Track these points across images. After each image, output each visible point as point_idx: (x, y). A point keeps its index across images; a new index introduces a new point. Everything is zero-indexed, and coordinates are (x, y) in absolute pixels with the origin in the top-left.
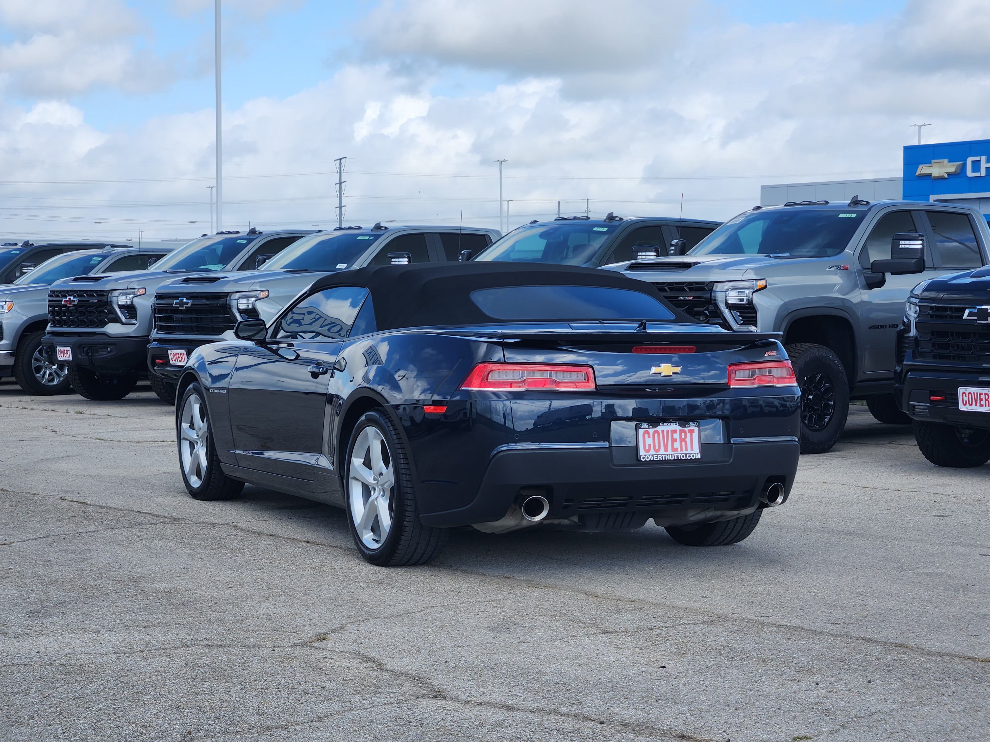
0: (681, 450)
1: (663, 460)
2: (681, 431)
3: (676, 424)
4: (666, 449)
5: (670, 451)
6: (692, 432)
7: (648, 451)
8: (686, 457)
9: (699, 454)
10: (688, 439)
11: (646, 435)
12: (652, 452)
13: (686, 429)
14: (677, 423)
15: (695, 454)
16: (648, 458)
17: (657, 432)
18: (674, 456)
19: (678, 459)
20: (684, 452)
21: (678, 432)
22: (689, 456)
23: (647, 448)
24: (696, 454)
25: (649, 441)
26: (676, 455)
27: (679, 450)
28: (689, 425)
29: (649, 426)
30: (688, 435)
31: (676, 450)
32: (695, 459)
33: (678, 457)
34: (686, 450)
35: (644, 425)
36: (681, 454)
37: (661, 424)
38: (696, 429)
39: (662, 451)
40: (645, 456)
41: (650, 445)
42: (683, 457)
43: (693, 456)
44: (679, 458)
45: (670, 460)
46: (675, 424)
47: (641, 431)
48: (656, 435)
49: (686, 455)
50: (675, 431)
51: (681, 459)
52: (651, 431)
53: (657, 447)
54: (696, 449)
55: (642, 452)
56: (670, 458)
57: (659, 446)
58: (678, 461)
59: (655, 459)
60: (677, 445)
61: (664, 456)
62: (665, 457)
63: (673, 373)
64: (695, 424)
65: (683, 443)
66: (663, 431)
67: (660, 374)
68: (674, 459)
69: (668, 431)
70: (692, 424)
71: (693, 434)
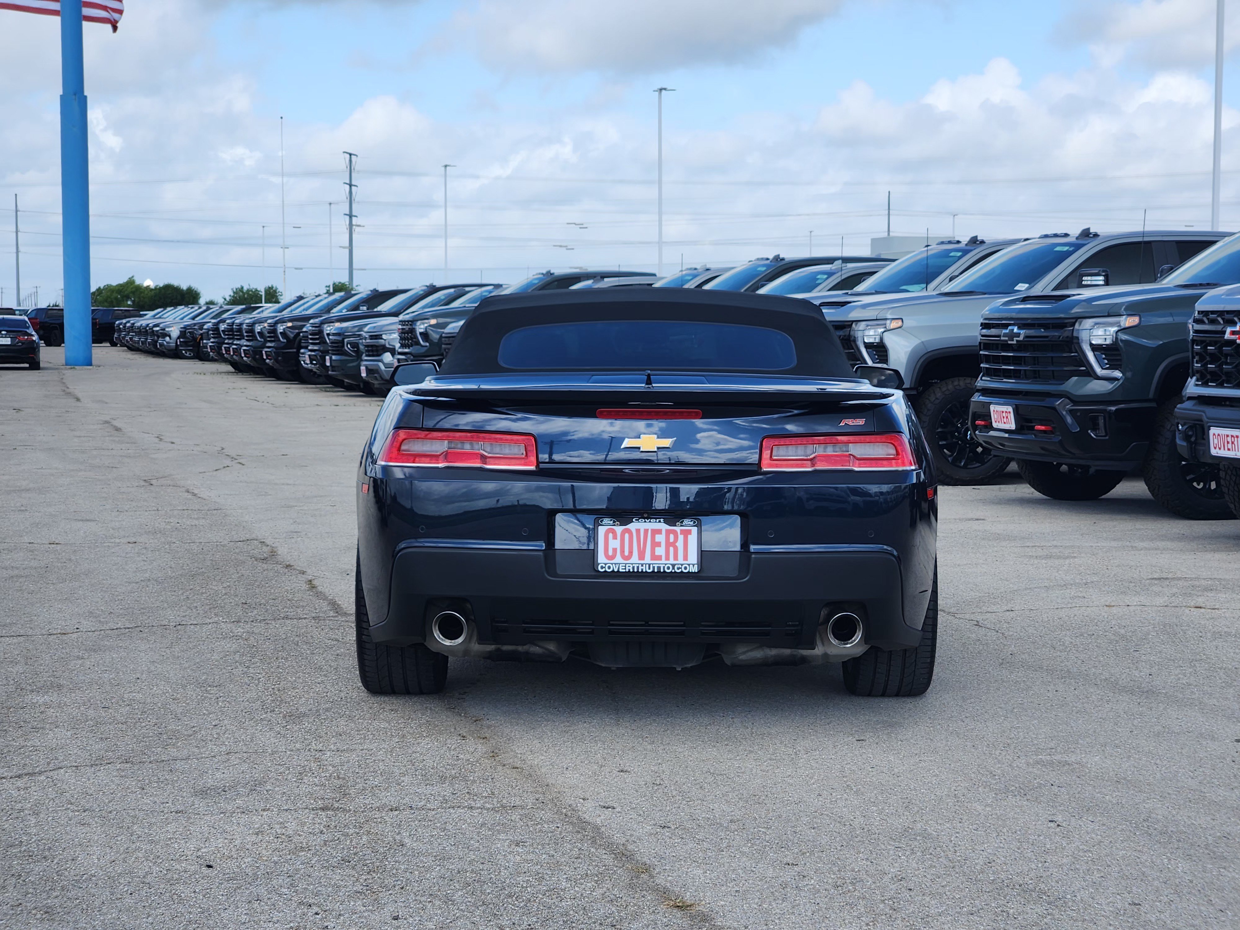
0: (667, 558)
1: (633, 571)
2: (668, 532)
3: (660, 522)
4: (642, 556)
5: (648, 559)
6: (686, 533)
7: (613, 557)
8: (673, 568)
9: (696, 566)
10: (680, 544)
11: (611, 535)
12: (618, 559)
13: (678, 529)
14: (662, 520)
15: (689, 565)
16: (609, 568)
17: (629, 531)
18: (654, 568)
19: (659, 572)
20: (672, 561)
21: (664, 532)
22: (678, 569)
23: (610, 553)
24: (691, 566)
25: (614, 544)
26: (656, 566)
27: (663, 558)
28: (682, 522)
29: (614, 522)
30: (681, 538)
31: (659, 558)
32: (689, 572)
33: (659, 568)
34: (676, 558)
35: (606, 521)
36: (665, 564)
37: (634, 520)
38: (695, 530)
39: (635, 559)
40: (606, 564)
41: (615, 550)
42: (668, 568)
43: (686, 568)
44: (662, 571)
45: (646, 572)
46: (658, 520)
47: (602, 530)
48: (627, 536)
49: (673, 566)
50: (659, 532)
51: (664, 572)
52: (619, 529)
53: (626, 553)
54: (693, 557)
55: (601, 559)
56: (645, 569)
57: (631, 552)
58: (659, 574)
59: (621, 570)
60: (660, 551)
61: (636, 566)
62: (638, 567)
63: (658, 448)
64: (692, 523)
65: (671, 549)
66: (638, 531)
67: (639, 448)
68: (653, 572)
69: (646, 531)
70: (686, 521)
71: (689, 536)
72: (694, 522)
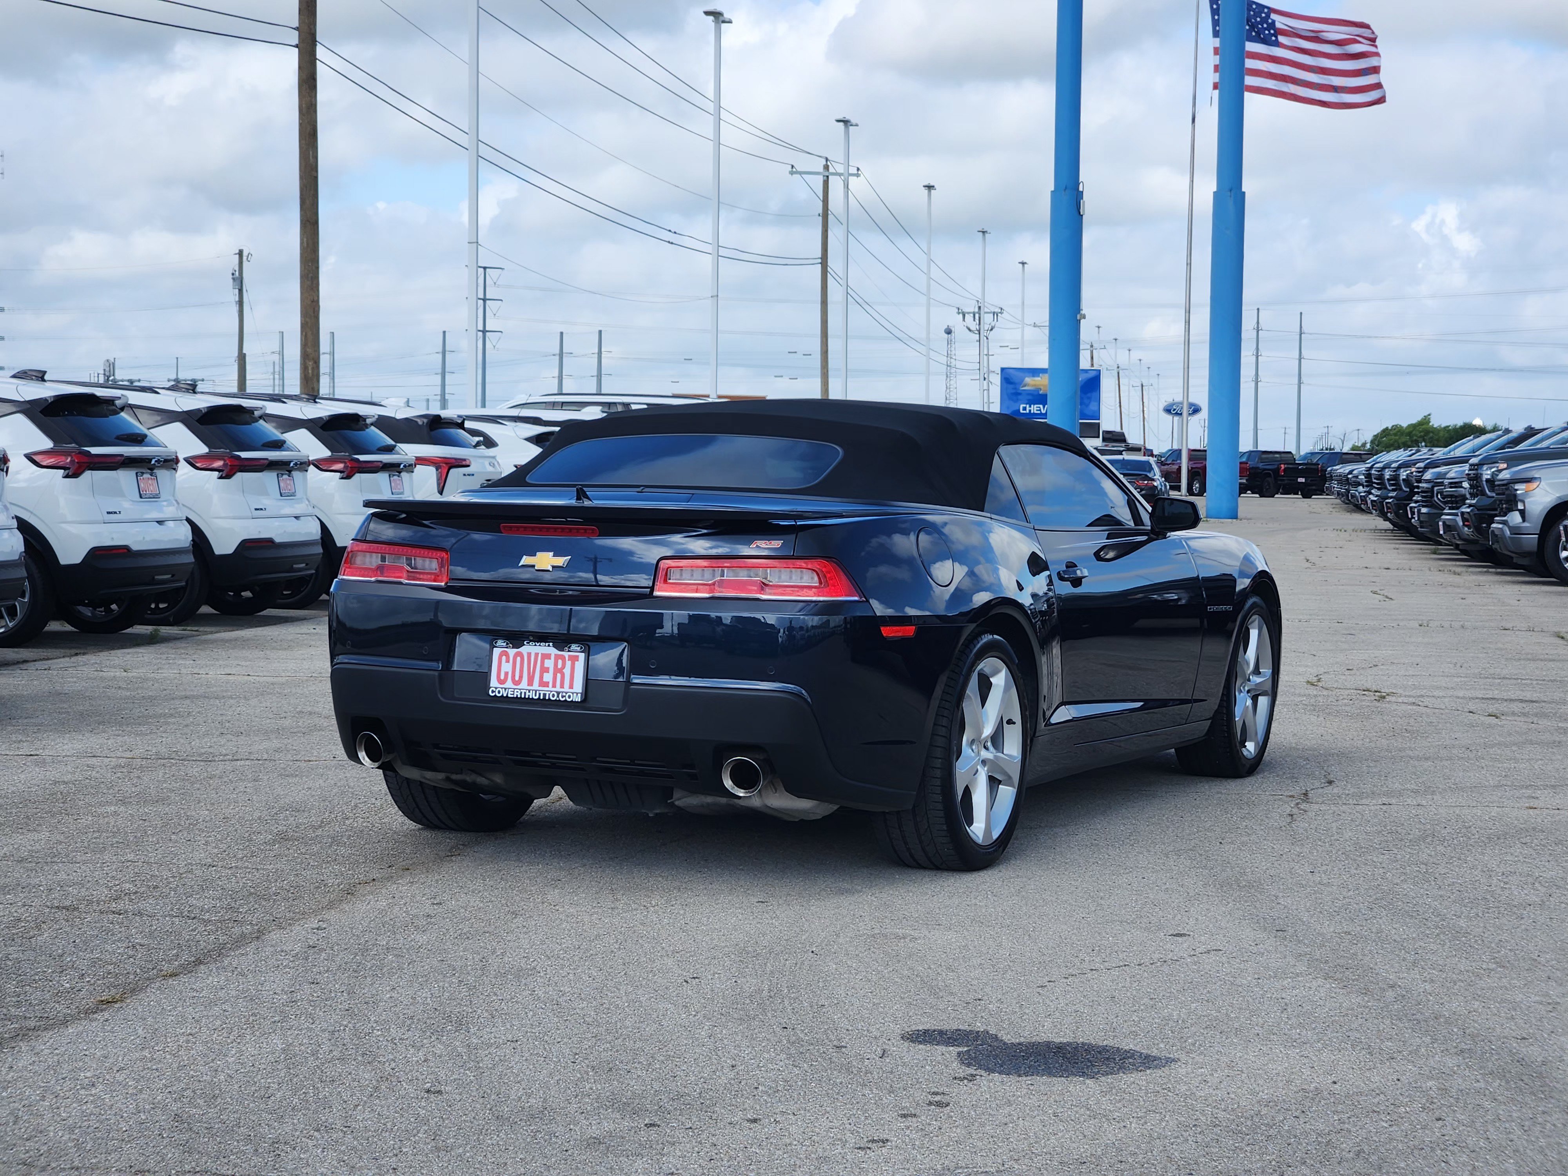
0: (554, 686)
1: (521, 697)
2: (557, 657)
3: (549, 646)
4: (530, 682)
5: (536, 686)
6: (574, 659)
7: (502, 682)
8: (558, 696)
9: (579, 695)
10: (567, 671)
11: (504, 658)
12: (509, 684)
13: (566, 654)
14: (551, 644)
15: (573, 693)
16: (499, 692)
17: (520, 654)
18: (540, 694)
19: (544, 699)
20: (558, 689)
21: (553, 657)
22: (563, 697)
23: (502, 677)
24: (575, 694)
25: (507, 667)
26: (542, 693)
27: (550, 685)
28: (569, 647)
29: (507, 644)
30: (568, 664)
31: (546, 684)
32: (572, 701)
33: (545, 695)
34: (562, 686)
35: (500, 643)
36: (550, 692)
37: (525, 643)
38: (582, 656)
39: (524, 684)
40: (496, 688)
41: (506, 674)
42: (553, 696)
43: (569, 697)
44: (547, 698)
45: (532, 698)
46: (547, 644)
47: (496, 652)
48: (519, 659)
49: (558, 693)
50: (548, 656)
51: (549, 699)
52: (512, 652)
53: (517, 678)
54: (579, 687)
55: (494, 683)
56: (532, 695)
57: (521, 677)
58: (544, 702)
59: (509, 696)
60: (548, 677)
61: (523, 691)
62: (525, 693)
63: (553, 567)
64: (579, 648)
65: (559, 675)
66: (529, 654)
67: (533, 566)
68: (539, 698)
69: (537, 654)
70: (574, 647)
71: (576, 662)
72: (581, 648)
